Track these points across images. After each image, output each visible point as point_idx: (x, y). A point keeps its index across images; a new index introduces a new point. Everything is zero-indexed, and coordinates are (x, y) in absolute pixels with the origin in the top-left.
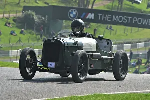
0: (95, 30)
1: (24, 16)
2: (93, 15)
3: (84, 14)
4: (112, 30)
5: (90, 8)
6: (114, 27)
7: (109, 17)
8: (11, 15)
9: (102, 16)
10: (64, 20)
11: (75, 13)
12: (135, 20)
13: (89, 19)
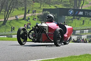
0: (84, 21)
1: (43, 14)
2: (82, 12)
3: (77, 12)
5: (80, 8)
8: (36, 14)
9: (87, 13)
10: (66, 16)
11: (72, 12)
13: (80, 15)
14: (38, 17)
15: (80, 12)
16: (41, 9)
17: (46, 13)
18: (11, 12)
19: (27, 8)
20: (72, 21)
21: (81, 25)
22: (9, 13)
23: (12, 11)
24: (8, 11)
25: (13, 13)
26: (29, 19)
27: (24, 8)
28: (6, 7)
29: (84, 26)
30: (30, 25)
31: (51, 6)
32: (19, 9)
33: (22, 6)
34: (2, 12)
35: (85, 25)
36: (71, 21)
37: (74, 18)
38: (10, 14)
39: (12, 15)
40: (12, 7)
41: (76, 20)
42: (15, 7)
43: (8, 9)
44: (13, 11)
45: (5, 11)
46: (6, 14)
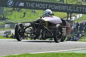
0: (25, 13)
2: (23, 3)
3: (17, 3)
4: (35, 13)
6: (36, 11)
7: (33, 4)
9: (28, 4)
10: (5, 7)
11: (11, 3)
12: (50, 6)
13: (20, 6)
15: (21, 3)
20: (12, 13)
21: (22, 18)
29: (25, 19)
35: (26, 17)
36: (10, 13)
37: (14, 10)
41: (16, 12)
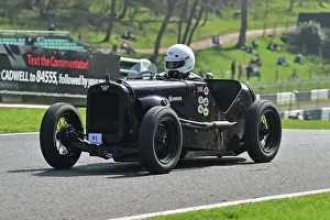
14: (283, 40)
16: (294, 15)
17: (310, 29)
18: (197, 24)
19: (249, 10)
22: (192, 27)
23: (201, 22)
24: (189, 23)
25: (203, 28)
26: (255, 46)
27: (239, 11)
28: (185, 10)
30: (259, 65)
31: (324, 4)
32: (224, 14)
33: (232, 6)
34: (169, 26)
38: (195, 33)
39: (203, 36)
40: (202, 8)
42: (211, 11)
43: (189, 14)
44: (206, 20)
45: (180, 23)
46: (183, 32)
